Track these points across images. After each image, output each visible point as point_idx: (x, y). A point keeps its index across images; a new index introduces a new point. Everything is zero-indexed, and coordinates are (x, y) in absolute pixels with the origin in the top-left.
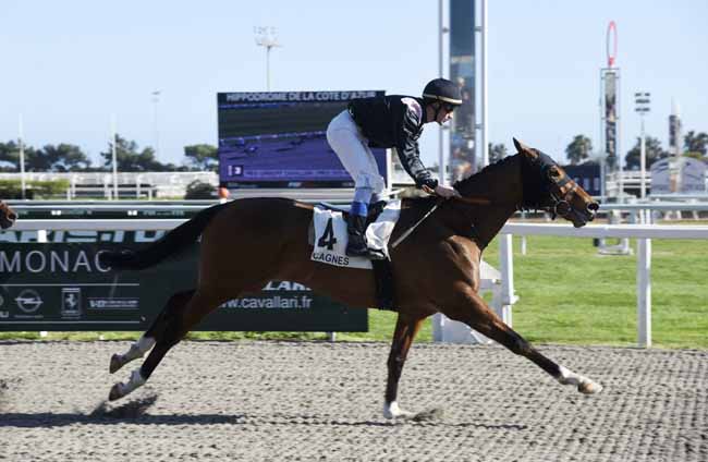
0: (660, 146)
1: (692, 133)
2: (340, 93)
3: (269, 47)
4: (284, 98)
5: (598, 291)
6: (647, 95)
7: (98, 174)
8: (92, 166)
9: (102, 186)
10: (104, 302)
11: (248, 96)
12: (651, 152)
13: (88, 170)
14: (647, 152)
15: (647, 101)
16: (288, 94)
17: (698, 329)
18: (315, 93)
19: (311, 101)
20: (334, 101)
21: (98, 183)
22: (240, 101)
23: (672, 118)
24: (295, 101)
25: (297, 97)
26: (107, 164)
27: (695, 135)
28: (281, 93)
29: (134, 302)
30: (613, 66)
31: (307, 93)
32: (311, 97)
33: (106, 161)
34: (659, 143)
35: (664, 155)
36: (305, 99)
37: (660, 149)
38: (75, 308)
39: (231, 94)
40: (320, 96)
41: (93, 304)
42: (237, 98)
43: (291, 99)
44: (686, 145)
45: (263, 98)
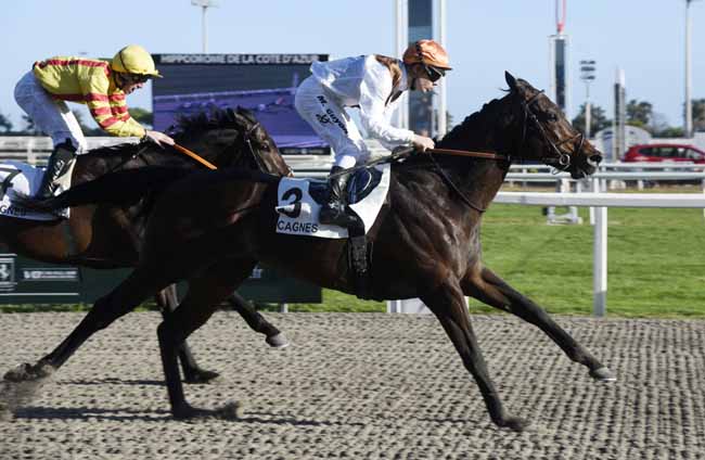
0: (603, 114)
1: (633, 102)
2: (281, 56)
3: (205, 7)
4: (222, 61)
5: (550, 260)
6: (593, 62)
7: (20, 139)
8: (13, 130)
9: (25, 151)
10: (40, 273)
11: (183, 58)
12: (595, 121)
13: (9, 134)
14: (592, 120)
15: (592, 69)
16: (226, 56)
17: (650, 298)
18: (255, 56)
19: (251, 64)
20: (275, 64)
21: (21, 147)
22: (176, 63)
23: (617, 87)
24: (234, 64)
25: (236, 60)
26: (30, 127)
27: (638, 103)
28: (220, 55)
29: (74, 273)
30: (562, 33)
31: (247, 56)
32: (251, 60)
33: (29, 124)
34: (603, 111)
35: (609, 124)
36: (244, 61)
37: (604, 118)
38: (8, 279)
39: (165, 55)
40: (261, 59)
41: (27, 275)
42: (171, 60)
43: (230, 62)
44: (628, 114)
45: (199, 60)
